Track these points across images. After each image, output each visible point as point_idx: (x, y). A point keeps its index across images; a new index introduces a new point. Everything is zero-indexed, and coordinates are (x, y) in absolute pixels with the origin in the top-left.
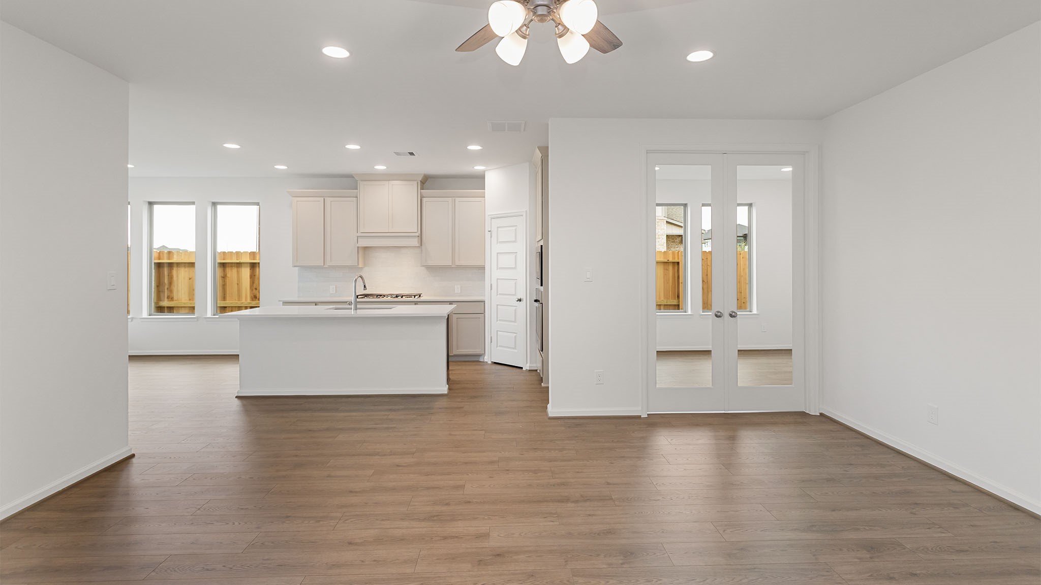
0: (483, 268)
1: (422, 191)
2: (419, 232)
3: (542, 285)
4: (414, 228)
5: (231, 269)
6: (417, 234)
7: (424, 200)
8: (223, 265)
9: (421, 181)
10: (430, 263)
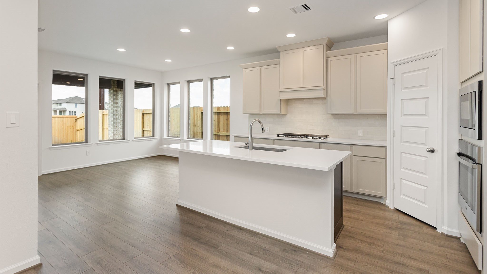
0: (384, 116)
1: (327, 52)
2: (325, 86)
3: (480, 137)
4: (321, 83)
5: (221, 115)
6: (323, 87)
7: (329, 59)
8: (218, 114)
9: (326, 44)
10: (335, 111)
